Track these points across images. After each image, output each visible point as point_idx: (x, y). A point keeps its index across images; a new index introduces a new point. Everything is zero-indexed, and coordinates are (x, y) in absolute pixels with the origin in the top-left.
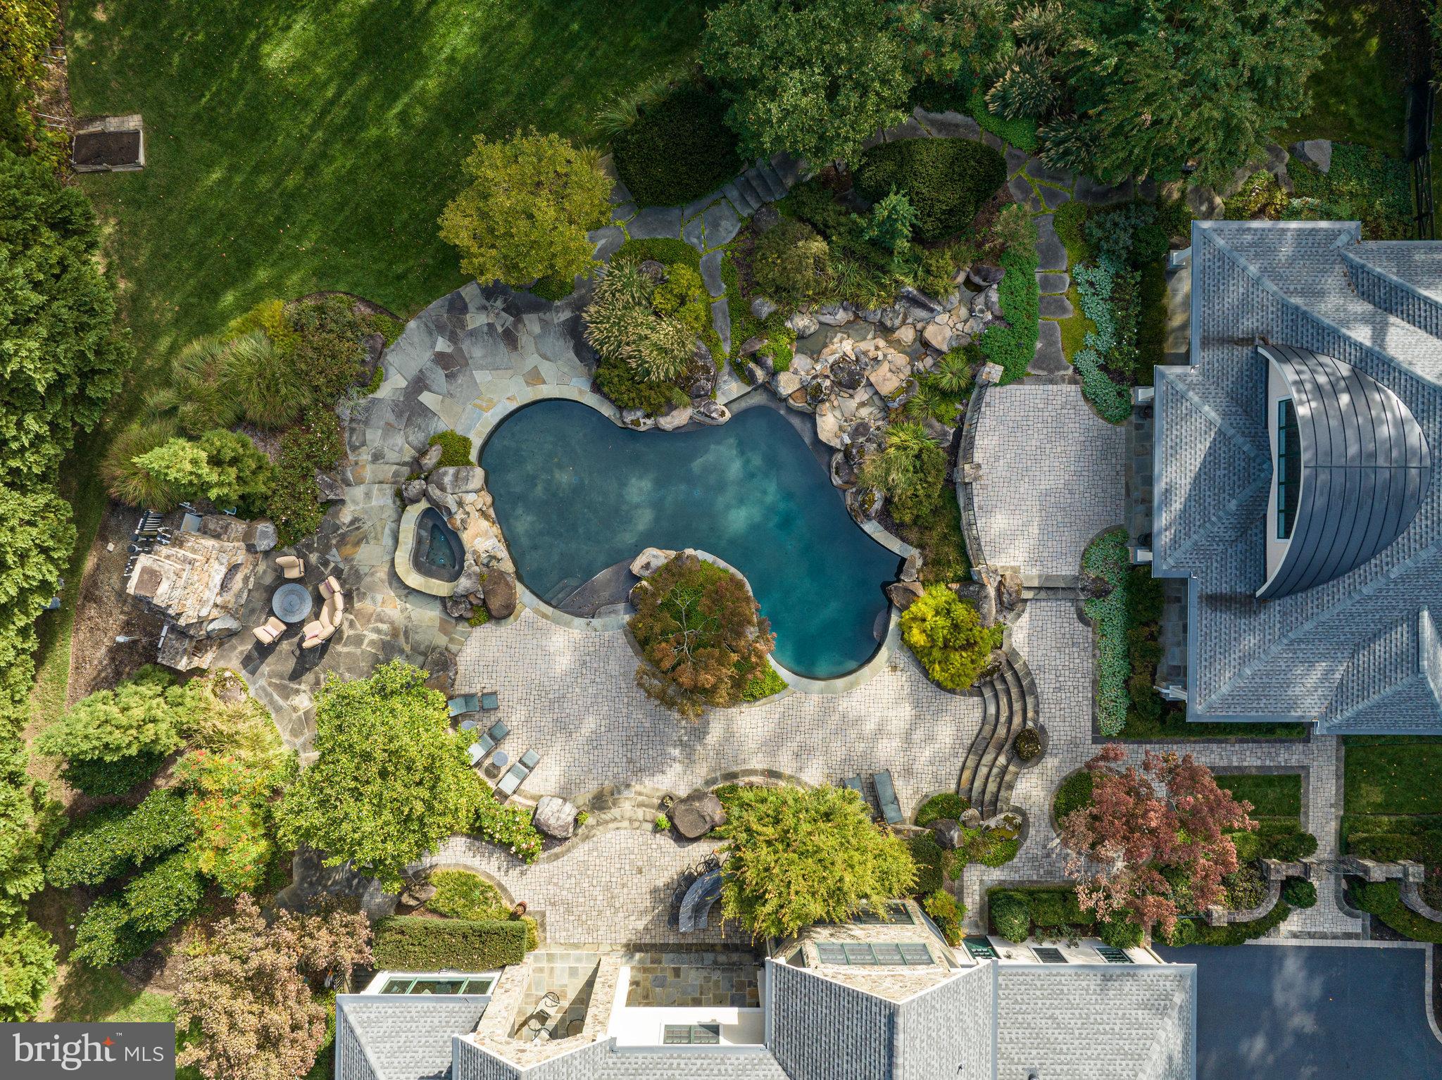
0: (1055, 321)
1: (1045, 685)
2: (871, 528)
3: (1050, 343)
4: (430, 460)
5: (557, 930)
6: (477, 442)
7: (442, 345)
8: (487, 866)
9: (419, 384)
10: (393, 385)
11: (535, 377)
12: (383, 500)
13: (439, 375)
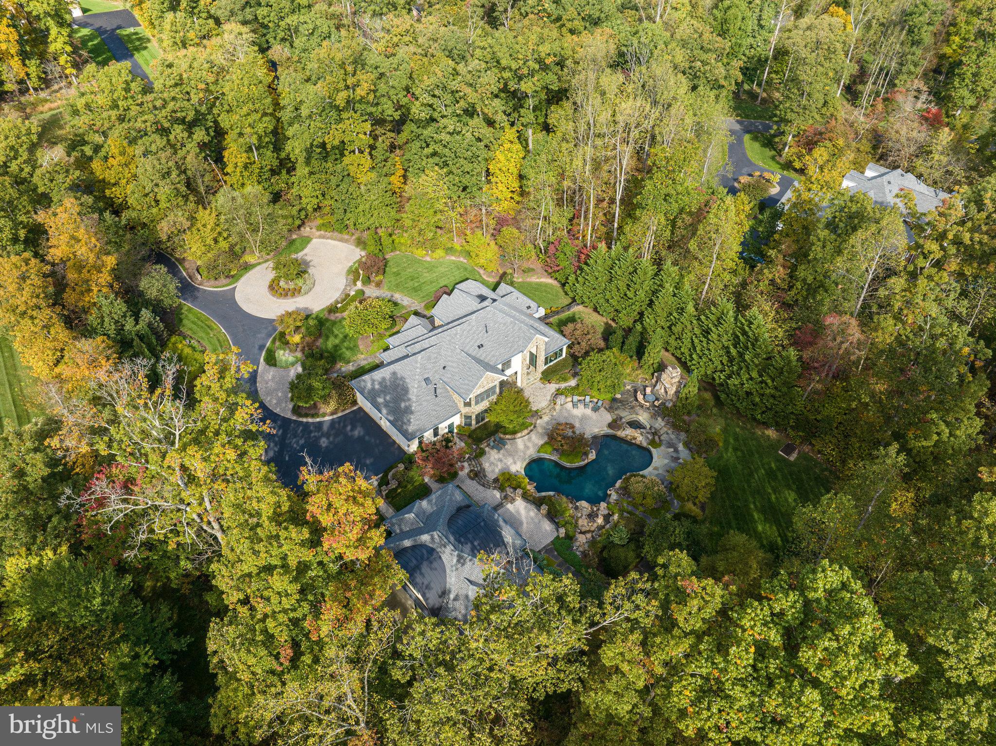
0: (557, 562)
1: (481, 488)
2: (552, 493)
3: (553, 556)
4: (657, 438)
5: (539, 384)
6: (652, 449)
7: (681, 461)
8: (563, 385)
9: (676, 450)
10: (681, 447)
11: (656, 469)
12: (657, 426)
13: (675, 455)
